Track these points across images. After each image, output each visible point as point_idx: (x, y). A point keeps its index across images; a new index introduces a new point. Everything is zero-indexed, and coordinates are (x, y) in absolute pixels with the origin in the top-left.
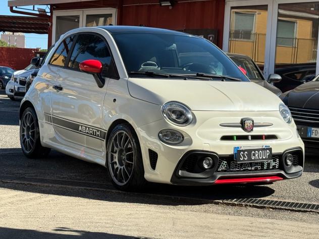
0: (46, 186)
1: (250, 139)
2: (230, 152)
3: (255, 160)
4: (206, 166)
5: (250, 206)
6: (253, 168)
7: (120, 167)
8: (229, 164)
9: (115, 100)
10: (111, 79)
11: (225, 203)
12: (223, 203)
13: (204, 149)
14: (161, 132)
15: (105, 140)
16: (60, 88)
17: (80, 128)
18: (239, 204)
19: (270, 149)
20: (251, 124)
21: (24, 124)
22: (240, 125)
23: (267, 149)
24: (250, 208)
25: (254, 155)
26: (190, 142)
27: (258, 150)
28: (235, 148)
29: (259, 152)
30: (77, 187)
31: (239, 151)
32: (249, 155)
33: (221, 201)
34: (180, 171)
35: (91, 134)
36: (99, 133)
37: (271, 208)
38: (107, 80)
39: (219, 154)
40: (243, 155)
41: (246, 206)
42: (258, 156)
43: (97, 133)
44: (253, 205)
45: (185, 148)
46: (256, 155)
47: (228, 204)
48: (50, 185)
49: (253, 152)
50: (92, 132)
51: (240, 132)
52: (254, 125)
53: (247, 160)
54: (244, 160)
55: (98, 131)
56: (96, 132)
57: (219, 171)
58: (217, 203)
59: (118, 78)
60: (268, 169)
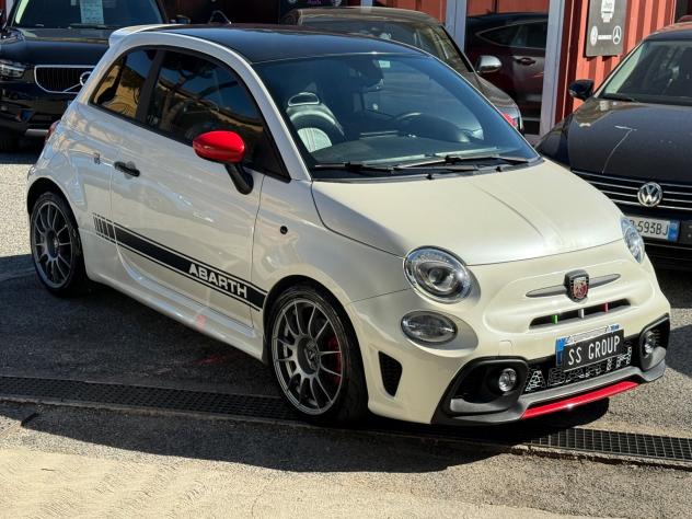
0: (144, 415)
1: (583, 316)
2: (550, 351)
3: (594, 359)
4: (504, 388)
5: (590, 458)
6: (587, 375)
7: (304, 376)
8: (545, 375)
9: (284, 230)
10: (266, 177)
11: (536, 453)
12: (531, 453)
13: (502, 354)
14: (406, 318)
15: (262, 310)
16: (133, 172)
17: (193, 269)
18: (567, 455)
19: (620, 333)
20: (585, 283)
21: (39, 222)
22: (564, 288)
23: (616, 333)
24: (589, 463)
25: (593, 350)
26: (473, 342)
27: (600, 339)
28: (558, 342)
29: (601, 342)
30: (211, 417)
31: (567, 349)
32: (584, 353)
33: (526, 448)
34: (452, 401)
35: (223, 287)
36: (245, 291)
37: (633, 463)
38: (259, 178)
39: (529, 359)
40: (574, 355)
41: (581, 457)
42: (600, 350)
43: (239, 290)
44: (596, 457)
45: (463, 355)
46: (597, 350)
47: (542, 455)
48: (152, 412)
49: (592, 345)
50: (225, 284)
51: (564, 304)
52: (590, 282)
53: (580, 364)
54: (575, 364)
55: (242, 286)
56: (235, 287)
57: (527, 392)
58: (520, 452)
59: (286, 178)
60: (614, 368)
